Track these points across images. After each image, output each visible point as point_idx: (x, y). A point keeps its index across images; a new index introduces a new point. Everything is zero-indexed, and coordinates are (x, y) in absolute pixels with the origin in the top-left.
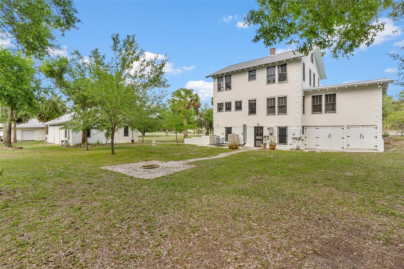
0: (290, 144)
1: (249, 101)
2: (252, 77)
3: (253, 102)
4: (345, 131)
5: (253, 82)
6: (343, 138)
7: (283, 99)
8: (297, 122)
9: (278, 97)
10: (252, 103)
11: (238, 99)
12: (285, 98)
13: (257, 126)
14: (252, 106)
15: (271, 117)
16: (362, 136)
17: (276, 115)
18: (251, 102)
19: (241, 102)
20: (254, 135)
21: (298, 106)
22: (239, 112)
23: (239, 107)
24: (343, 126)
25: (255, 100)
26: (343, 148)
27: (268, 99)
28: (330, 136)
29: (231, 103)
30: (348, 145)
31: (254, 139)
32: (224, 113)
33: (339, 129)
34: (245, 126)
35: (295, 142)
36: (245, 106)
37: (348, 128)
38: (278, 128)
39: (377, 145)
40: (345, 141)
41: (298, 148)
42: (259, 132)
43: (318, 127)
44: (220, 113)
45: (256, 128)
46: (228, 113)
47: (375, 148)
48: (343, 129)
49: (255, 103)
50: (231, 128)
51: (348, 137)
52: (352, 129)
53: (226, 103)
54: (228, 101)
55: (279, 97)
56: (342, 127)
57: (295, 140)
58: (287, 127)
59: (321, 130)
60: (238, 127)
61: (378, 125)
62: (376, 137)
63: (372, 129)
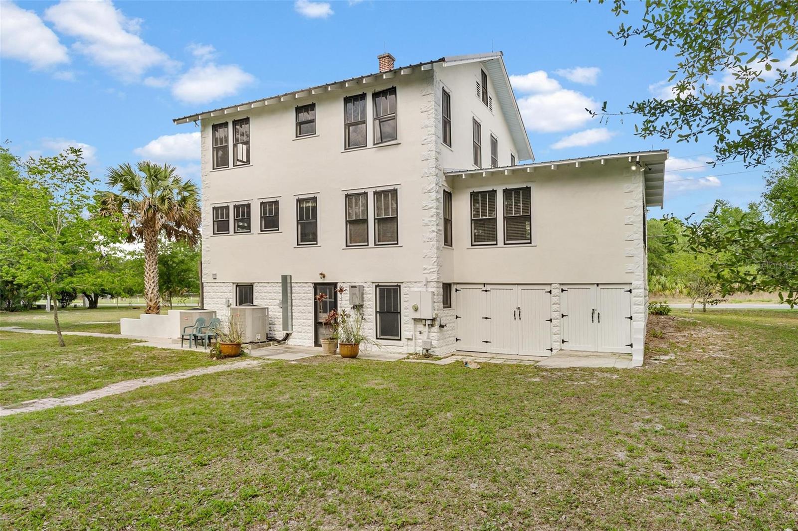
0: (409, 339)
1: (299, 201)
2: (305, 128)
3: (310, 204)
4: (555, 299)
5: (307, 142)
6: (551, 320)
7: (388, 196)
8: (425, 269)
9: (374, 190)
10: (308, 208)
11: (269, 196)
12: (394, 192)
13: (319, 280)
14: (308, 217)
15: (357, 253)
16: (596, 316)
17: (370, 246)
18: (305, 205)
19: (276, 203)
20: (312, 309)
21: (427, 220)
22: (270, 236)
23: (271, 218)
24: (550, 284)
25: (314, 199)
26: (551, 350)
27: (348, 196)
28: (517, 313)
29: (248, 206)
30: (563, 342)
31: (312, 322)
32: (232, 240)
33: (540, 295)
34: (286, 281)
35: (421, 333)
36: (288, 217)
37: (563, 290)
38: (376, 286)
40: (555, 330)
41: (427, 351)
42: (328, 300)
43: (488, 287)
44: (222, 238)
45: (318, 286)
46: (242, 237)
47: (628, 350)
48: (550, 292)
49: (315, 209)
50: (252, 285)
51: (563, 316)
52: (572, 293)
53: (237, 207)
54: (242, 200)
55: (378, 189)
56: (548, 288)
57: (420, 327)
58: (400, 286)
59: (496, 294)
60: (270, 285)
61: (633, 283)
62: (631, 318)
63: (621, 293)
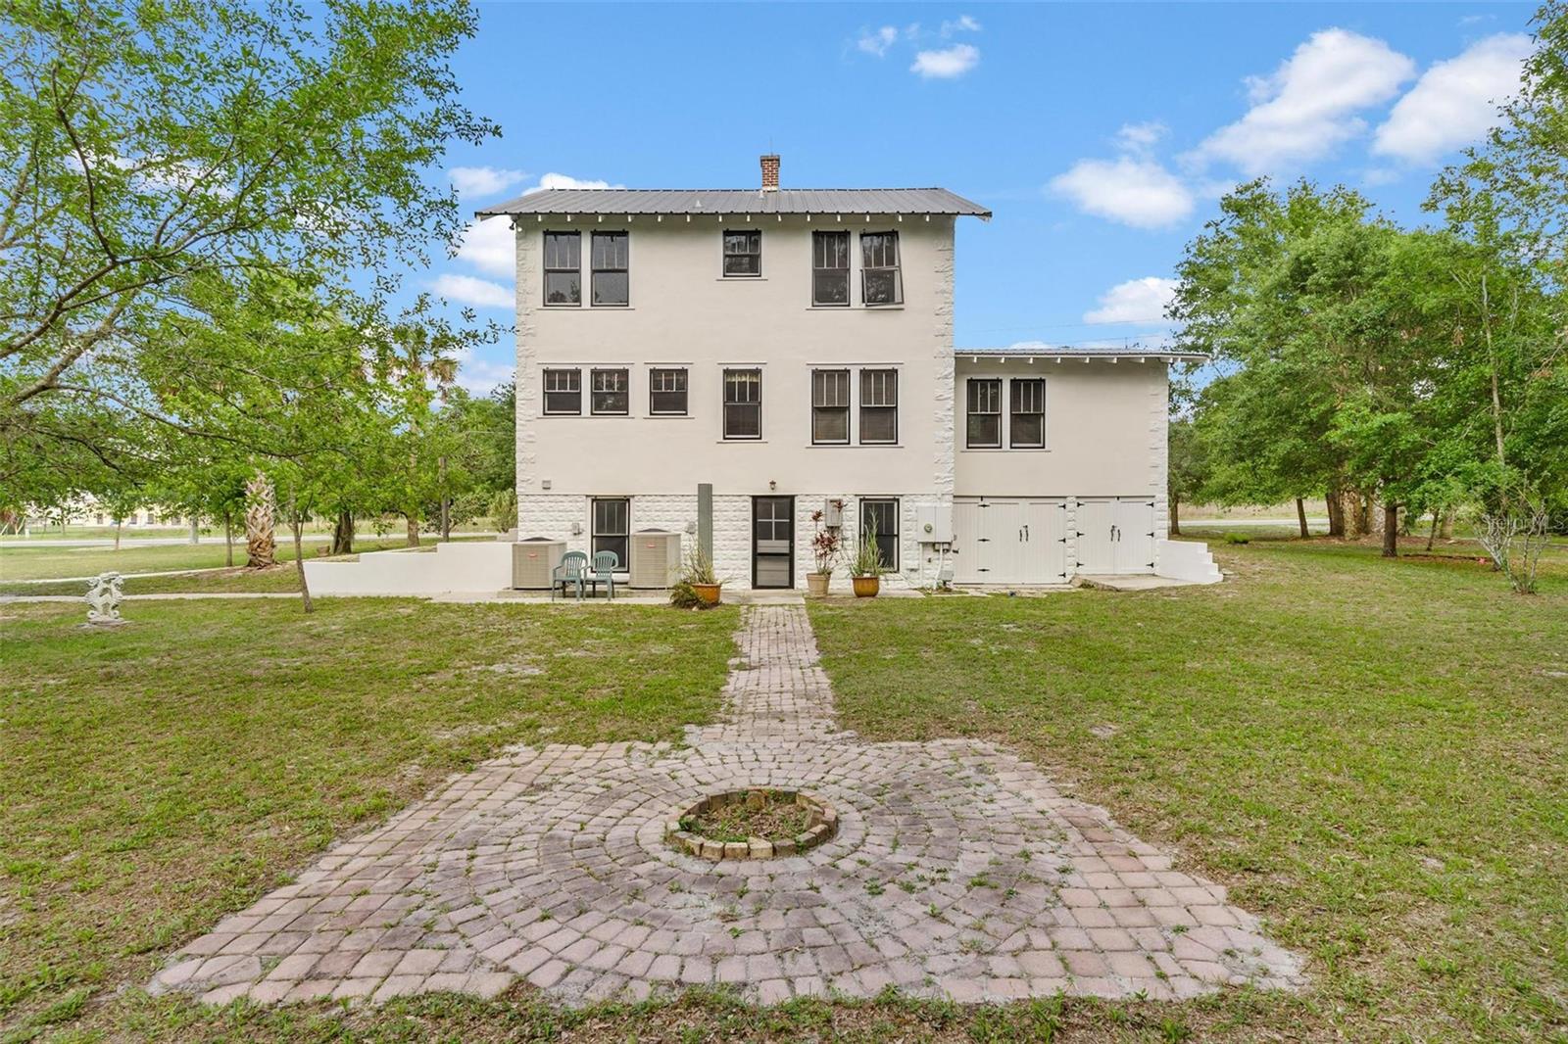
0: (912, 570)
1: (727, 373)
2: (743, 262)
3: (747, 379)
4: (1071, 515)
5: (742, 285)
6: (1064, 540)
7: (882, 381)
8: (938, 478)
9: (861, 367)
10: (742, 385)
11: (669, 360)
12: (892, 374)
13: (765, 490)
14: (742, 398)
15: (831, 455)
16: (1116, 533)
17: (852, 444)
18: (736, 379)
19: (684, 372)
20: (749, 534)
21: (941, 414)
22: (669, 424)
23: (669, 393)
24: (1065, 497)
25: (757, 373)
26: (1064, 575)
27: (817, 375)
28: (1024, 533)
29: (624, 373)
30: (1078, 565)
31: (749, 553)
32: (586, 427)
33: (1052, 510)
34: (705, 493)
35: (930, 561)
36: (706, 398)
37: (1079, 505)
38: (861, 500)
39: (1156, 560)
40: (1071, 551)
41: (945, 583)
42: (774, 520)
43: (986, 502)
44: (563, 423)
45: (759, 500)
46: (610, 423)
47: (1150, 570)
48: (1064, 507)
49: (755, 389)
50: (626, 500)
51: (1078, 534)
52: (1088, 508)
53: (596, 374)
54: (609, 360)
55: (868, 367)
56: (1061, 502)
57: (931, 554)
58: (898, 500)
59: (996, 510)
60: (667, 499)
61: (1157, 495)
62: (1152, 535)
63: (1141, 507)
